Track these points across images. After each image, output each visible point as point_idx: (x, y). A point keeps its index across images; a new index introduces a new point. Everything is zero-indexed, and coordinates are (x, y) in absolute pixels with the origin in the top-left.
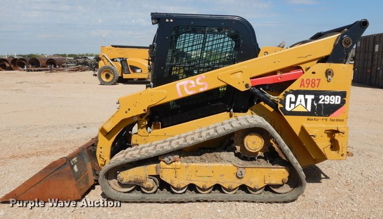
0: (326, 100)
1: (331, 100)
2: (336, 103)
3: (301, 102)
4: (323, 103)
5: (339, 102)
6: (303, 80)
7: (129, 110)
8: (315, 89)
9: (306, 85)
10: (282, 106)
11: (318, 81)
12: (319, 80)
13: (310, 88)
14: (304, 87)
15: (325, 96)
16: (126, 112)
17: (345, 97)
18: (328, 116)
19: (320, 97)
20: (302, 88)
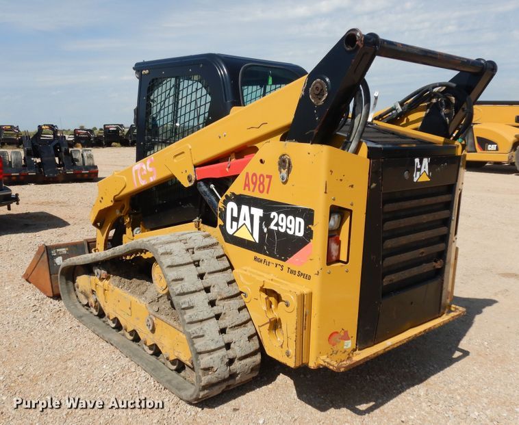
0: (280, 223)
1: (289, 226)
2: (297, 234)
3: (245, 220)
4: (276, 228)
5: (301, 234)
6: (247, 174)
7: (102, 198)
8: (264, 196)
9: (252, 186)
10: (222, 224)
11: (268, 179)
12: (270, 177)
13: (257, 194)
14: (249, 190)
15: (279, 214)
16: (101, 202)
17: (312, 223)
18: (284, 260)
19: (272, 217)
20: (247, 193)
